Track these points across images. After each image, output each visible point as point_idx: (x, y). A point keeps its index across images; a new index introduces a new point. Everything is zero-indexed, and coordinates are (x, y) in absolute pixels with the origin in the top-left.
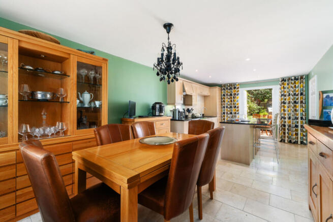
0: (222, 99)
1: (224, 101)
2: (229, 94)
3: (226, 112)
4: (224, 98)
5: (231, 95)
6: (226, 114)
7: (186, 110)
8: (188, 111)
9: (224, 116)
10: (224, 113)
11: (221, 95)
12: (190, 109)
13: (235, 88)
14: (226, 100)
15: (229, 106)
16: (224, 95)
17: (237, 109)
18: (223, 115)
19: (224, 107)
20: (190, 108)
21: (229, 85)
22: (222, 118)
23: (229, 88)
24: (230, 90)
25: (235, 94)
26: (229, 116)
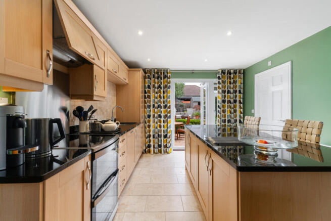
0: (145, 92)
1: (149, 97)
2: (157, 85)
3: (152, 114)
4: (149, 92)
5: (159, 87)
6: (152, 118)
7: (70, 110)
8: (80, 113)
9: (149, 121)
10: (149, 116)
11: (145, 86)
12: (86, 109)
13: (165, 77)
14: (152, 94)
15: (156, 105)
16: (149, 87)
17: (169, 110)
18: (147, 120)
19: (149, 107)
20: (86, 105)
21: (156, 70)
22: (147, 125)
23: (156, 75)
24: (158, 79)
25: (166, 86)
26: (156, 120)
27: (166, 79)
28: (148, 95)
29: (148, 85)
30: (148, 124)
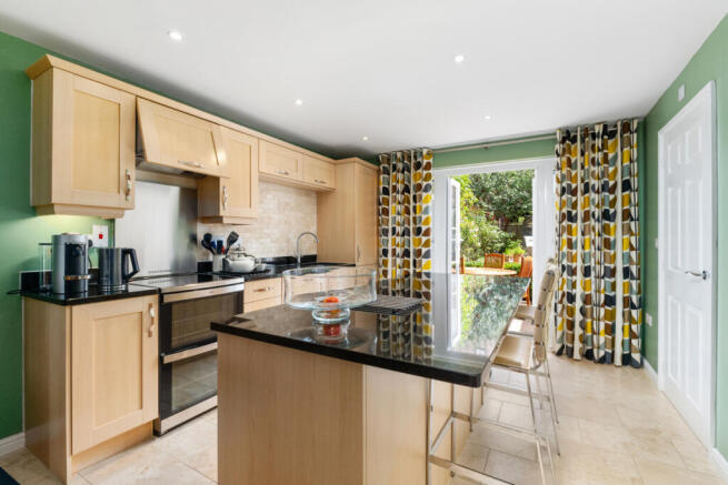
0: (379, 203)
1: (386, 212)
2: (400, 187)
3: (390, 247)
4: (386, 202)
5: (407, 189)
6: (390, 257)
9: (385, 263)
10: (385, 253)
11: (378, 190)
13: (418, 166)
14: (391, 207)
15: (399, 229)
16: (386, 191)
17: (424, 239)
19: (386, 232)
21: (399, 155)
22: (381, 270)
23: (400, 166)
24: (403, 172)
25: (418, 187)
26: (399, 261)
27: (420, 171)
28: (383, 209)
29: (384, 188)
30: (383, 268)
